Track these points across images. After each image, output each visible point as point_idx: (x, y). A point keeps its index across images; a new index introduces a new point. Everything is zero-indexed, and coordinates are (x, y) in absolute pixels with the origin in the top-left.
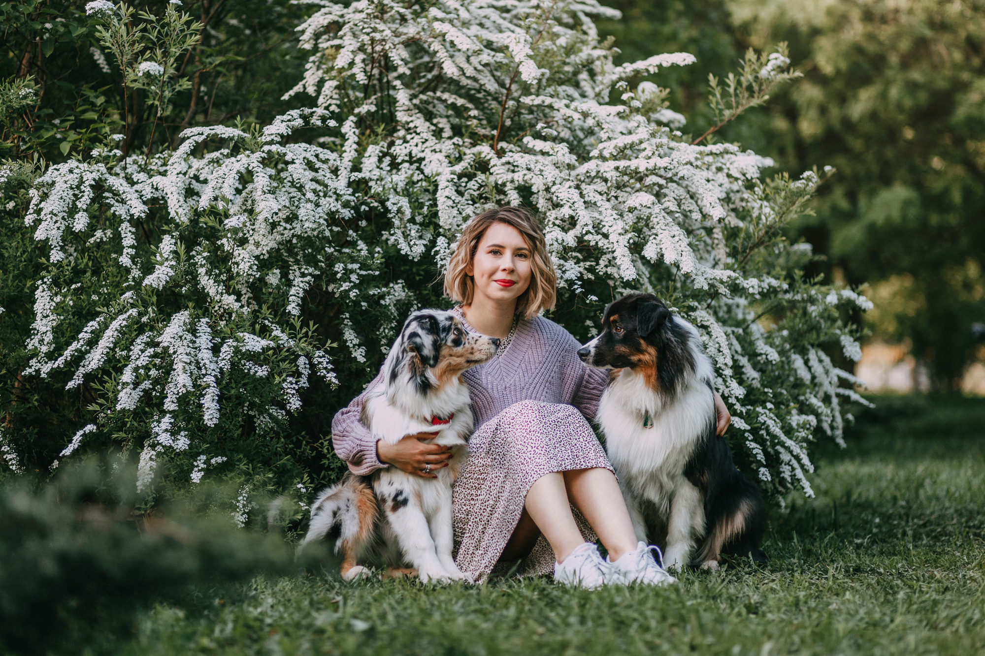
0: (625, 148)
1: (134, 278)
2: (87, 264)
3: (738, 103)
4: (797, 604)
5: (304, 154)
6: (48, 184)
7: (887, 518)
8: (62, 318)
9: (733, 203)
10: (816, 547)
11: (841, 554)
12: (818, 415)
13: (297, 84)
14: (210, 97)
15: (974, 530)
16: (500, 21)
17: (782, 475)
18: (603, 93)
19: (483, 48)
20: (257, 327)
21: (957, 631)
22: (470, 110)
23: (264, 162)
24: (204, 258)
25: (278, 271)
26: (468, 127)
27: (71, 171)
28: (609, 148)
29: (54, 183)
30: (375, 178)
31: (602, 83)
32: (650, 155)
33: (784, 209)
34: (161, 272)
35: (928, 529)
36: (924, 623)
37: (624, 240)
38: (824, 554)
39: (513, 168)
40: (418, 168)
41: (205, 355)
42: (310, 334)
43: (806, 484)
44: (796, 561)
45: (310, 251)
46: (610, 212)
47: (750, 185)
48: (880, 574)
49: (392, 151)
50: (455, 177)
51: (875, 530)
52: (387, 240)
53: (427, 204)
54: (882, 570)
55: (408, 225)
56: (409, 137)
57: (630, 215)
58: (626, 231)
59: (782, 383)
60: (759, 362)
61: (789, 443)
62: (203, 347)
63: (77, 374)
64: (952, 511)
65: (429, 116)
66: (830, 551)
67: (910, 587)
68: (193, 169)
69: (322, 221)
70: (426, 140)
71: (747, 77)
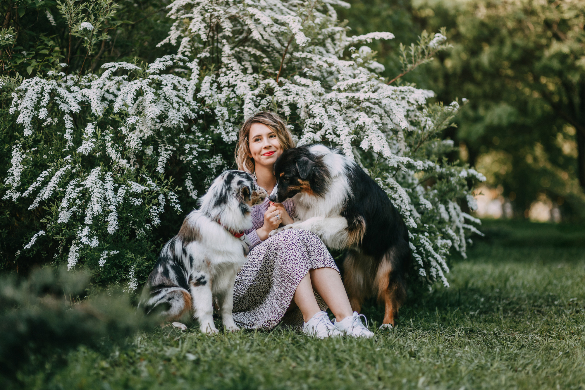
0: (352, 86)
1: (69, 146)
2: (41, 137)
3: (415, 61)
4: (438, 353)
5: (172, 81)
6: (23, 90)
7: (488, 299)
8: (26, 167)
9: (410, 117)
10: (449, 316)
11: (462, 321)
12: (452, 240)
13: (165, 38)
14: (113, 42)
15: (537, 308)
16: (282, 8)
17: (431, 274)
18: (340, 52)
19: (273, 23)
20: (139, 178)
21: (528, 373)
22: (264, 58)
23: (150, 85)
24: (110, 137)
25: (152, 147)
26: (262, 68)
27: (36, 84)
28: (343, 85)
29: (26, 90)
30: (208, 95)
31: (339, 46)
32: (367, 90)
33: (440, 123)
34: (87, 145)
35: (511, 306)
36: (510, 367)
37: (349, 139)
38: (453, 321)
39: (287, 92)
40: (233, 91)
41: (110, 194)
42: (169, 183)
43: (445, 279)
44: (437, 324)
45: (170, 135)
46: (342, 122)
47: (420, 108)
48: (484, 334)
49: (218, 80)
50: (255, 97)
51: (481, 306)
52: (213, 131)
53: (237, 111)
54: (485, 332)
55: (226, 123)
56: (228, 72)
57: (353, 124)
58: (350, 134)
59: (433, 221)
60: (421, 208)
61: (437, 256)
62: (109, 188)
63: (35, 201)
64: (525, 295)
65: (240, 60)
66: (456, 319)
67: (502, 344)
68: (107, 86)
69: (181, 120)
70: (238, 75)
71: (422, 46)
